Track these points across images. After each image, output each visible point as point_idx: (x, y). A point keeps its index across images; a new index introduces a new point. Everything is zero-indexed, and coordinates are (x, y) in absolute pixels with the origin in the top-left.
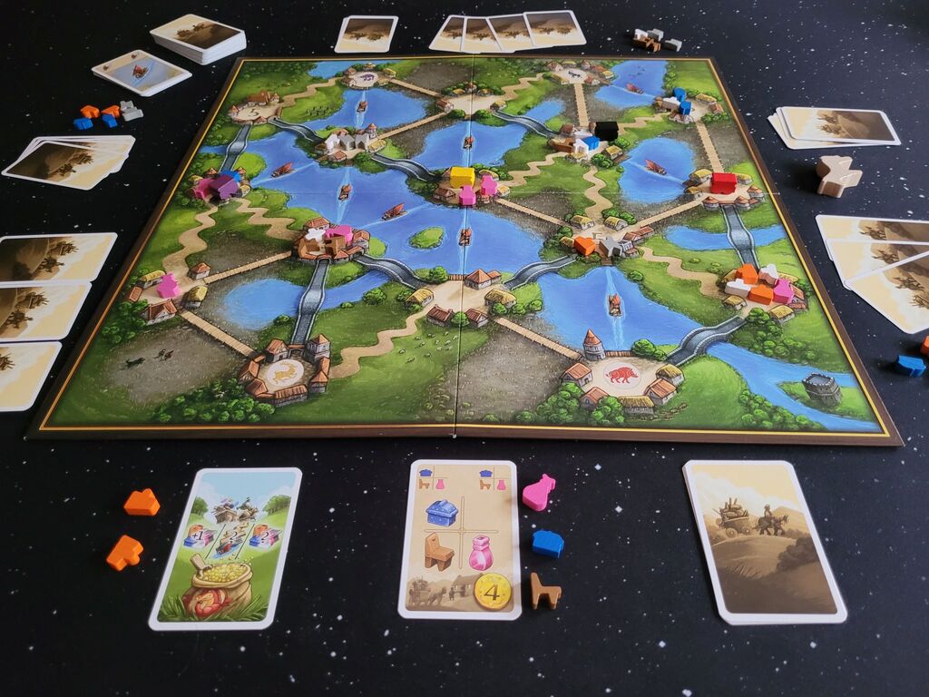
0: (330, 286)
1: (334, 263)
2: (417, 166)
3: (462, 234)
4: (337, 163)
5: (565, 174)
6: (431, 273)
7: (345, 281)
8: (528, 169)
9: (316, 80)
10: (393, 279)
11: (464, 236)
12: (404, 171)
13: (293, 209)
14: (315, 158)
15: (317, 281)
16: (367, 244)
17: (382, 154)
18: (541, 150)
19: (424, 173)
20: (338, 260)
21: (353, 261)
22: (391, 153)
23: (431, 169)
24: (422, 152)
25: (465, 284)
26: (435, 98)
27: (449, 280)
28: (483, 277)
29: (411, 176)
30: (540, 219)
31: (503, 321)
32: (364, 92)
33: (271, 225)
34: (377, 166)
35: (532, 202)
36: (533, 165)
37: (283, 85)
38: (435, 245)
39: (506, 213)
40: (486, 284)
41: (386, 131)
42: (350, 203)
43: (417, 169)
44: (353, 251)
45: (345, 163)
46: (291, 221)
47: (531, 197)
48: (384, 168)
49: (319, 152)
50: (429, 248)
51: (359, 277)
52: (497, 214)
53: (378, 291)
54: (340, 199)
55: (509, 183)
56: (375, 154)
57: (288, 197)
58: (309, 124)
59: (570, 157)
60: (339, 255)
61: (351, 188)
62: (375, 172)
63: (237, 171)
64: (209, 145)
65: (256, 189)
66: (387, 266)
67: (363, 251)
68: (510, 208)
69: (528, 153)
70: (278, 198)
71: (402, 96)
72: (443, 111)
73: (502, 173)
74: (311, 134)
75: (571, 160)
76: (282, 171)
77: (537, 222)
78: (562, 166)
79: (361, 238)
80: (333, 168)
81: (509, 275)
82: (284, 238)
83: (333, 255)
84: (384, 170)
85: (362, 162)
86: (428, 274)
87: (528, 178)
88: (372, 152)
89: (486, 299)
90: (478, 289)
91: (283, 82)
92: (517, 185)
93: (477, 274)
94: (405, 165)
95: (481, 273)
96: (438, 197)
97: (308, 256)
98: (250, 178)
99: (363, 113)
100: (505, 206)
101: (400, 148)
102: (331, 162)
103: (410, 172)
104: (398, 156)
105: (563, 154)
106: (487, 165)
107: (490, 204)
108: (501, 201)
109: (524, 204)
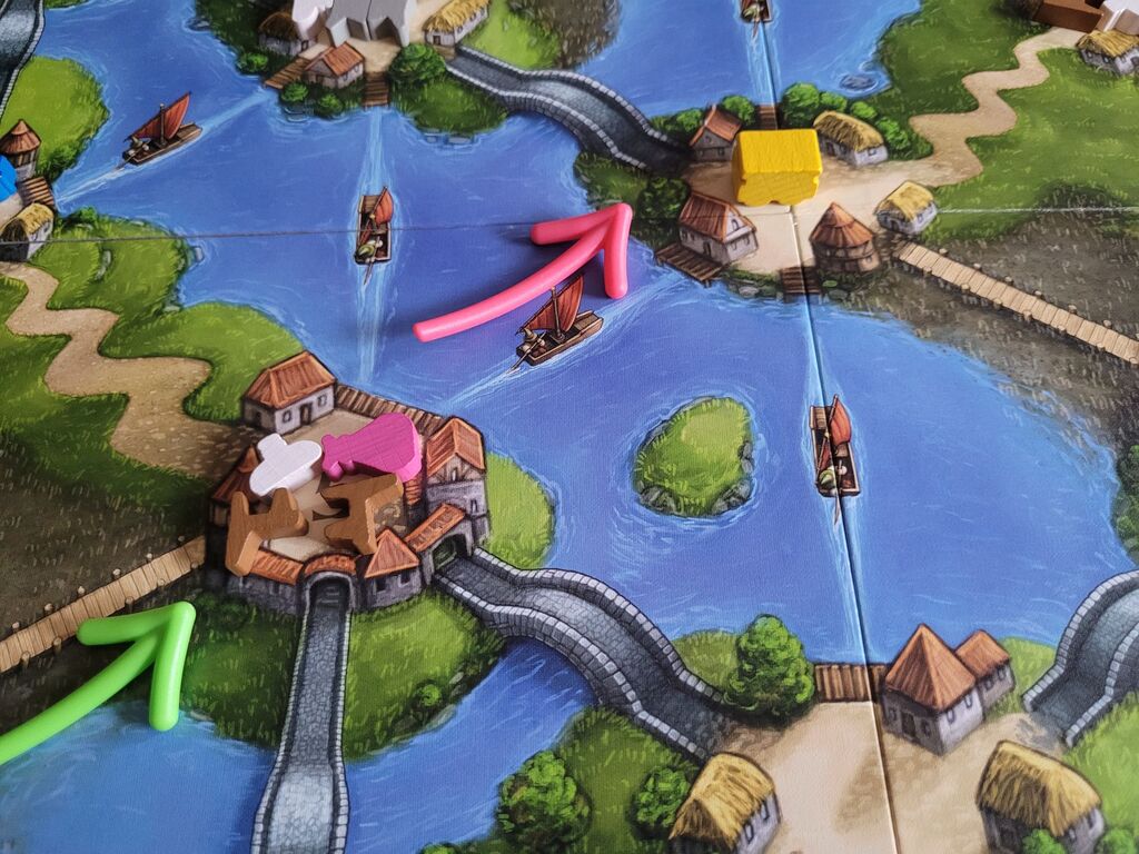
0: (363, 743)
1: (366, 606)
2: (602, 97)
3: (819, 434)
4: (337, 92)
5: (1100, 125)
6: (742, 654)
7: (416, 714)
8: (971, 105)
10: (603, 699)
11: (831, 446)
12: (559, 122)
13: (201, 310)
14: (265, 74)
15: (309, 712)
16: (476, 491)
17: (477, 48)
18: (994, 22)
19: (629, 128)
20: (381, 582)
21: (436, 588)
22: (510, 45)
24: (608, 37)
25: (884, 723)
27: (819, 697)
28: (948, 678)
29: (590, 147)
30: (1072, 343)
33: (125, 399)
34: (470, 105)
35: (1021, 258)
36: (983, 84)
38: (732, 497)
39: (948, 318)
40: (969, 714)
44: (432, 533)
45: (366, 90)
46: (192, 372)
47: (1011, 232)
48: (491, 110)
49: (275, 46)
50: (708, 511)
51: (469, 684)
52: (918, 323)
53: (554, 771)
54: (360, 258)
55: (922, 171)
56: (457, 47)
57: (183, 254)
59: (1086, 51)
60: (386, 555)
61: (394, 204)
62: (465, 128)
65: (72, 222)
66: (565, 615)
67: (465, 530)
68: (956, 291)
69: (954, 34)
70: (149, 266)
73: (891, 126)
75: (1101, 64)
76: (158, 134)
77: (1065, 357)
78: (1077, 90)
79: (453, 462)
80: (325, 114)
81: (1037, 659)
82: (176, 465)
83: (363, 560)
84: (494, 121)
85: (419, 84)
86: (729, 660)
87: (983, 146)
88: (446, 40)
89: (987, 810)
90: (938, 748)
92: (948, 176)
93: (919, 657)
94: (560, 96)
95: (934, 650)
96: (698, 245)
97: (269, 566)
98: (53, 171)
100: (933, 279)
101: (536, 22)
102: (316, 90)
103: (585, 129)
104: (534, 57)
105: (1065, 38)
106: (834, 91)
107: (882, 271)
108: (916, 256)
109: (999, 265)
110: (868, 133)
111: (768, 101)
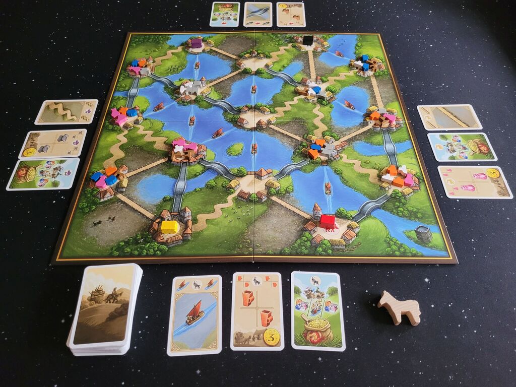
0: (189, 179)
1: (189, 165)
2: (228, 104)
3: (253, 147)
4: (187, 102)
5: (304, 109)
6: (238, 170)
7: (196, 176)
8: (285, 106)
9: (171, 47)
10: (220, 174)
11: (254, 148)
12: (221, 107)
13: (167, 132)
14: (175, 99)
15: (182, 175)
16: (205, 153)
17: (209, 96)
18: (292, 94)
19: (232, 109)
20: (191, 163)
21: (199, 163)
22: (214, 96)
23: (235, 106)
24: (230, 95)
25: (255, 177)
26: (236, 60)
27: (247, 174)
28: (264, 173)
29: (225, 111)
30: (291, 137)
31: (274, 198)
32: (198, 56)
33: (156, 142)
34: (207, 105)
35: (287, 127)
36: (287, 103)
37: (154, 51)
38: (239, 154)
39: (274, 134)
40: (265, 177)
41: (211, 82)
42: (195, 128)
43: (228, 106)
44: (199, 157)
45: (191, 102)
46: (166, 139)
47: (287, 123)
48: (211, 105)
49: (177, 95)
50: (236, 155)
51: (203, 173)
52: (270, 134)
53: (213, 181)
54: (190, 125)
55: (275, 115)
56: (206, 97)
57: (163, 124)
58: (170, 77)
59: (306, 98)
60: (192, 160)
61: (195, 118)
62: (206, 108)
63: (135, 107)
64: (119, 91)
65: (146, 119)
66: (216, 166)
67: (203, 157)
68: (276, 131)
69: (285, 96)
70: (158, 125)
71: (218, 59)
72: (239, 69)
73: (272, 109)
74: (172, 84)
75: (307, 101)
76: (159, 108)
77: (290, 139)
78: (302, 104)
79: (202, 150)
80: (185, 105)
81: (276, 172)
82: (163, 150)
83: (189, 160)
84: (211, 107)
85: (199, 102)
86: (237, 171)
87: (285, 112)
88: (204, 95)
89: (266, 186)
90: (261, 180)
91: (154, 49)
92: (279, 116)
93: (261, 171)
94: (221, 104)
95: (263, 170)
96: (240, 124)
97: (176, 161)
98: (142, 112)
99: (198, 70)
100: (273, 129)
101: (219, 93)
102: (183, 102)
103: (225, 108)
104: (218, 98)
105: (302, 97)
106: (264, 104)
107: (266, 128)
108: (271, 126)
109: (283, 128)
110: (268, 110)
111: (253, 105)
